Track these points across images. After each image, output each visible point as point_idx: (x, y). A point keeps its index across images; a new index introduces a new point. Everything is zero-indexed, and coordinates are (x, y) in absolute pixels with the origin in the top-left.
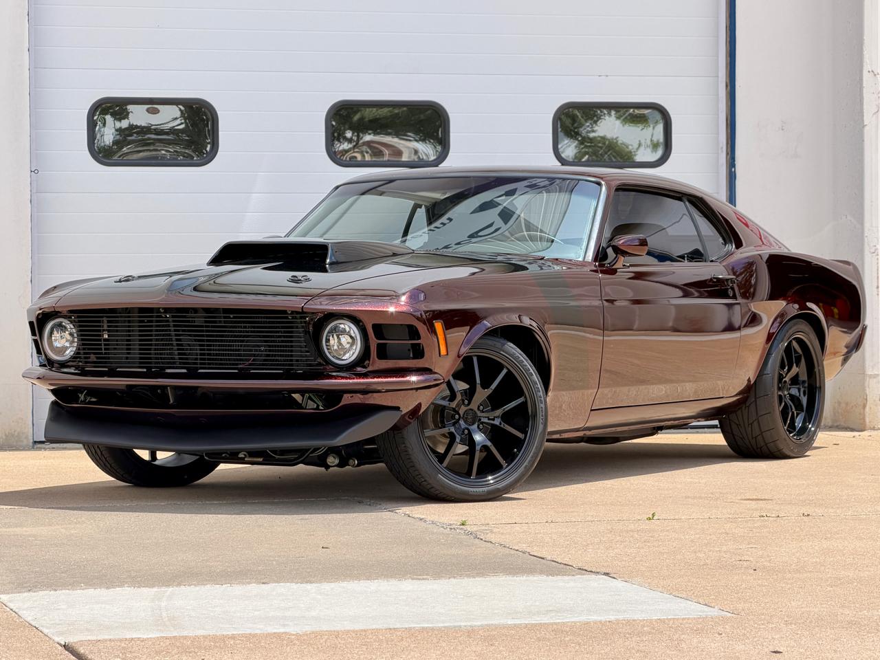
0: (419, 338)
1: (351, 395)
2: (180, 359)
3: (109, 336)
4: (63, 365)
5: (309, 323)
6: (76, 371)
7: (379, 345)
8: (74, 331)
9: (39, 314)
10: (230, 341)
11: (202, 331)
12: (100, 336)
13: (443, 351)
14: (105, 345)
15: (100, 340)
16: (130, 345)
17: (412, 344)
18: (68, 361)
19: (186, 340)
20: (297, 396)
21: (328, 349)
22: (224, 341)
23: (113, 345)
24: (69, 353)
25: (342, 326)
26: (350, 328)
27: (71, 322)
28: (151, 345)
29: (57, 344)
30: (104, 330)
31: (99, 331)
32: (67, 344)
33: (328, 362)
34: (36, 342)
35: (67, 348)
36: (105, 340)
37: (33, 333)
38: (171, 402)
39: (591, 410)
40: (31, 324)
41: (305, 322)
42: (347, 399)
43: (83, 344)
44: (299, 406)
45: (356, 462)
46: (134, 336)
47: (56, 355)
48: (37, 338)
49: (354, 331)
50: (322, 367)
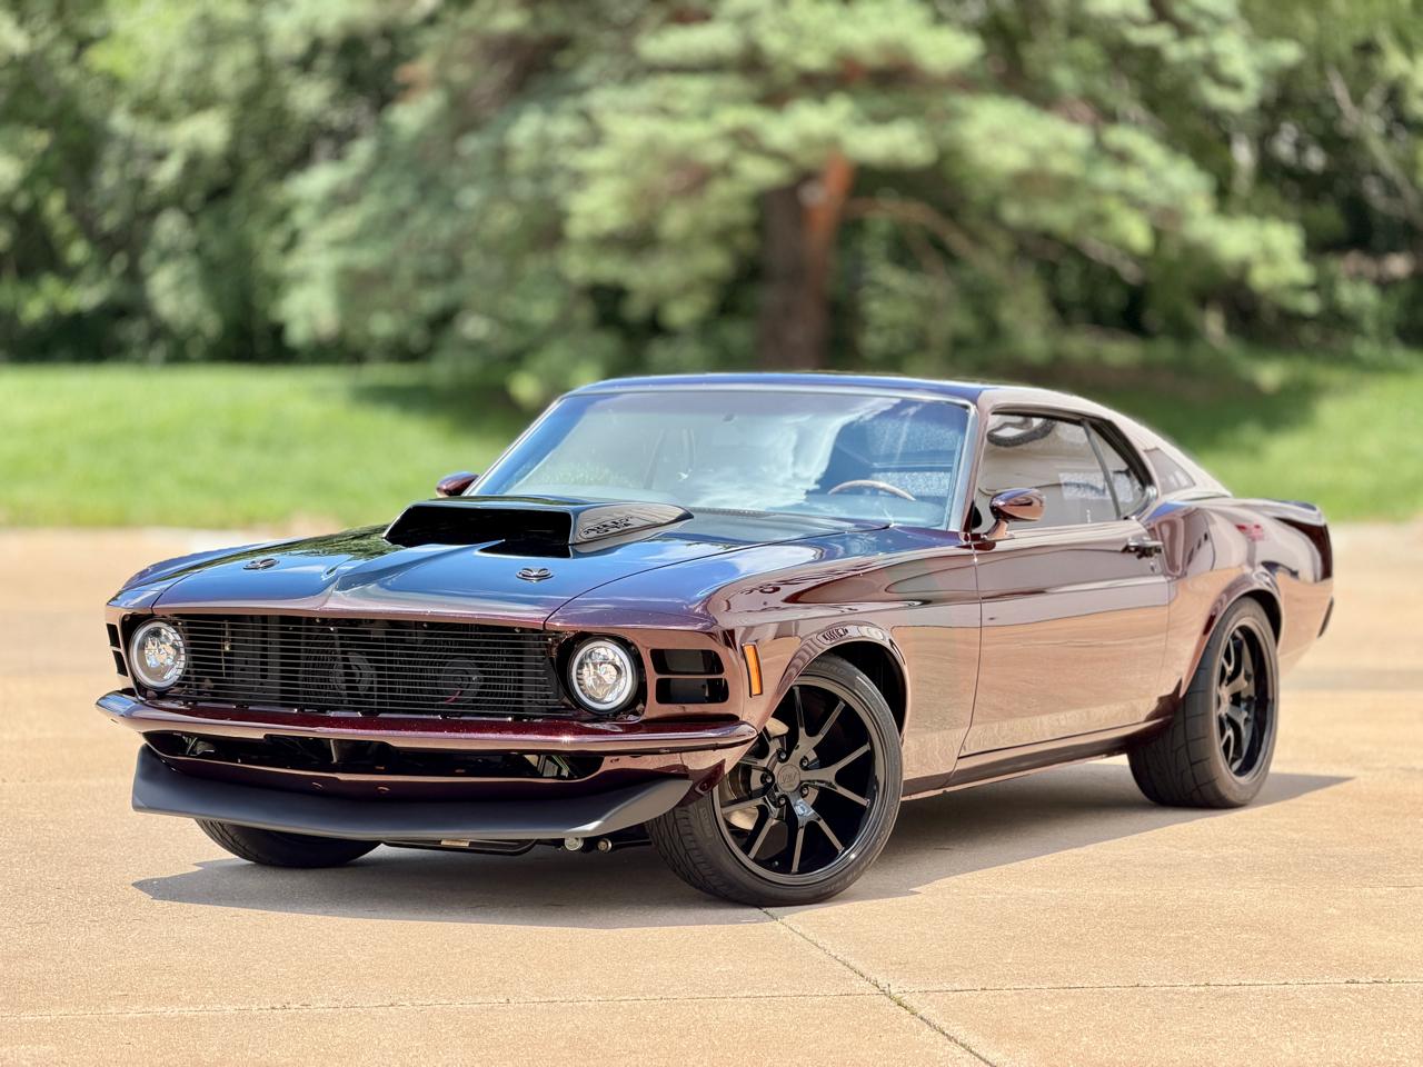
0: (721, 670)
1: (616, 758)
2: (349, 695)
3: (232, 647)
4: (162, 694)
5: (552, 646)
6: (183, 707)
7: (659, 681)
8: (181, 644)
9: (125, 616)
10: (423, 663)
11: (382, 647)
12: (219, 647)
13: (756, 690)
14: (226, 661)
15: (219, 654)
16: (266, 664)
17: (708, 680)
18: (168, 689)
19: (356, 660)
20: (532, 759)
21: (580, 685)
22: (415, 663)
23: (240, 662)
24: (172, 676)
25: (602, 651)
26: (615, 653)
27: (178, 631)
28: (298, 665)
29: (151, 662)
30: (224, 640)
31: (219, 640)
32: (169, 662)
33: (579, 704)
34: (118, 656)
35: (168, 668)
36: (226, 654)
37: (114, 642)
38: (335, 760)
39: (959, 758)
40: (112, 628)
41: (547, 645)
42: (608, 765)
43: (195, 666)
44: (534, 772)
45: (610, 845)
46: (272, 650)
47: (152, 679)
48: (122, 650)
49: (620, 656)
50: (572, 712)
